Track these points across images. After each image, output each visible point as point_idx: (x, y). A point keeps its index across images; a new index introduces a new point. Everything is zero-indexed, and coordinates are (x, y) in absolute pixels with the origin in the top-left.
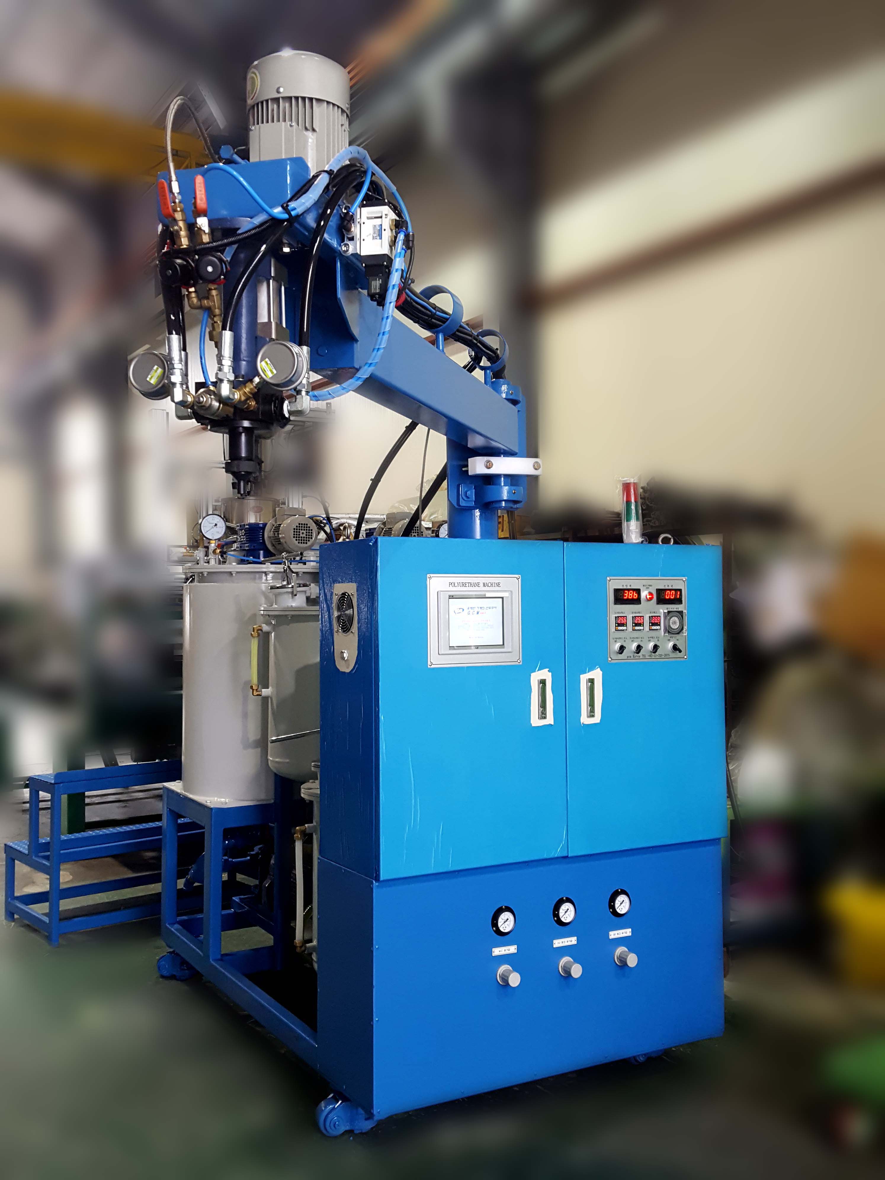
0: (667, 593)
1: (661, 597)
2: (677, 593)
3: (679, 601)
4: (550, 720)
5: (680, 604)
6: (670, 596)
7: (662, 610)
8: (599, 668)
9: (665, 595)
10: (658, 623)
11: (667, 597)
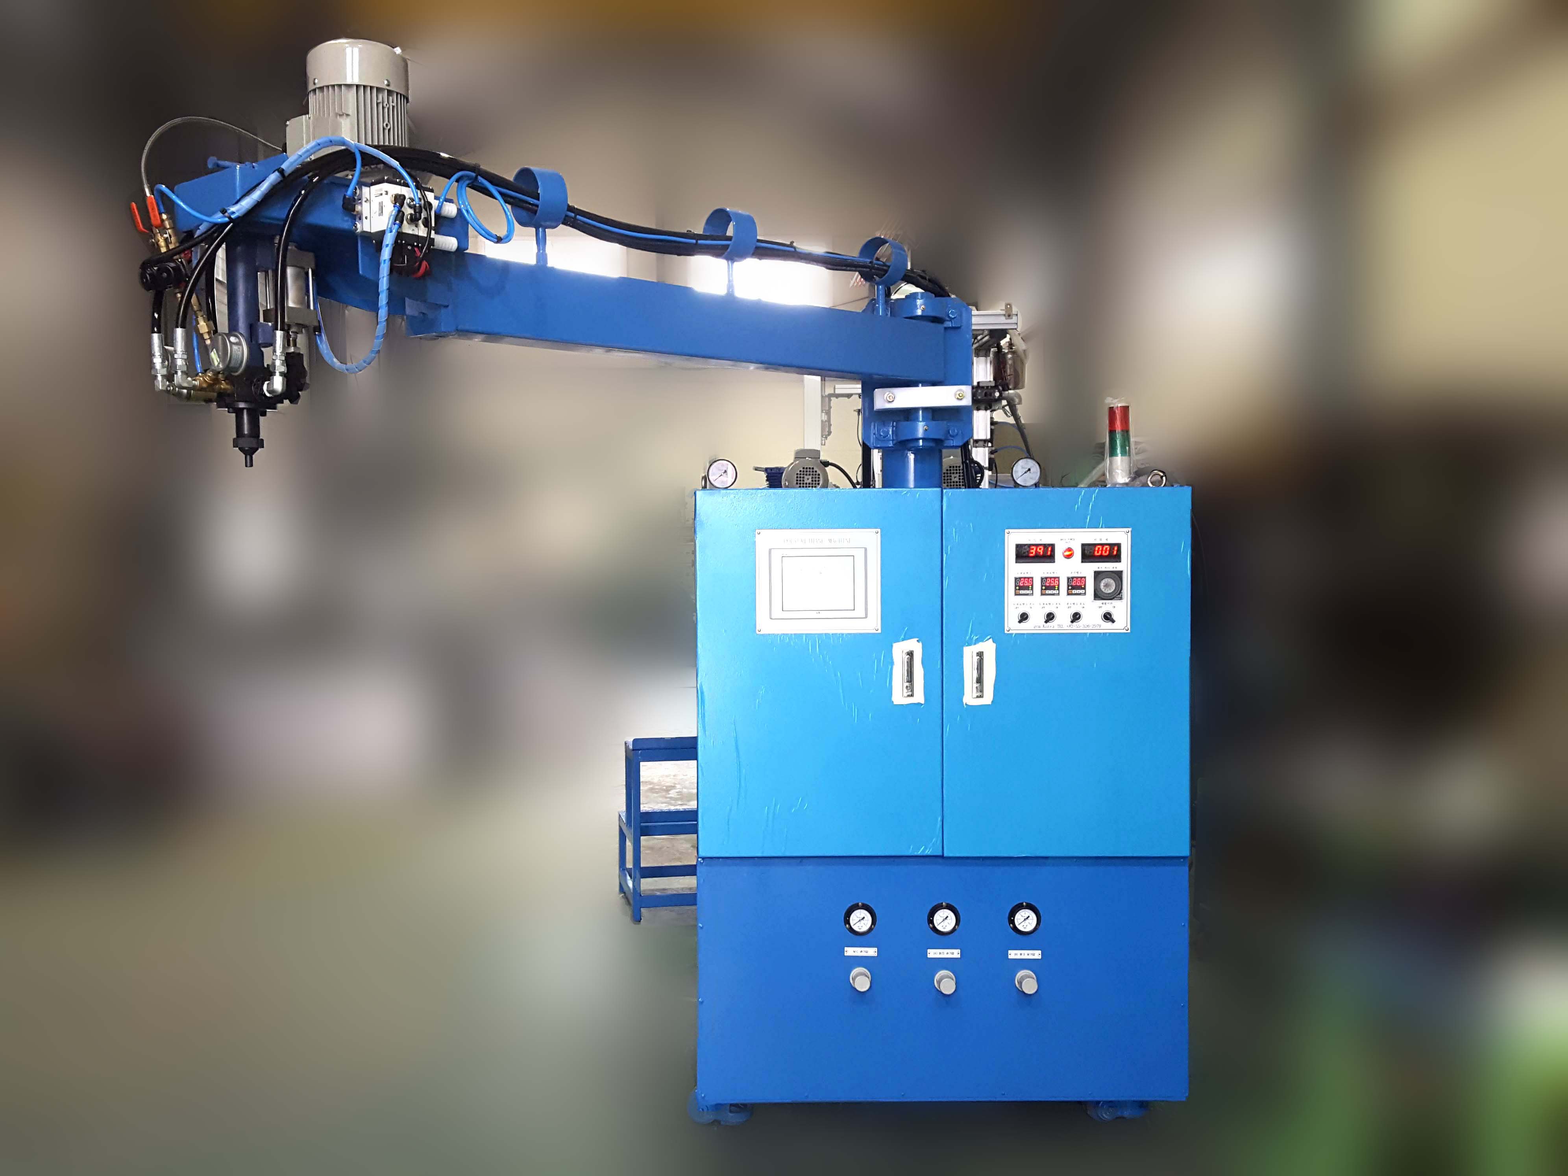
0: (1097, 549)
1: (1089, 554)
2: (1114, 549)
3: (1117, 558)
4: (919, 697)
5: (1117, 562)
6: (1102, 552)
7: (1088, 570)
8: (991, 640)
9: (1095, 550)
10: (1081, 586)
11: (1096, 553)
